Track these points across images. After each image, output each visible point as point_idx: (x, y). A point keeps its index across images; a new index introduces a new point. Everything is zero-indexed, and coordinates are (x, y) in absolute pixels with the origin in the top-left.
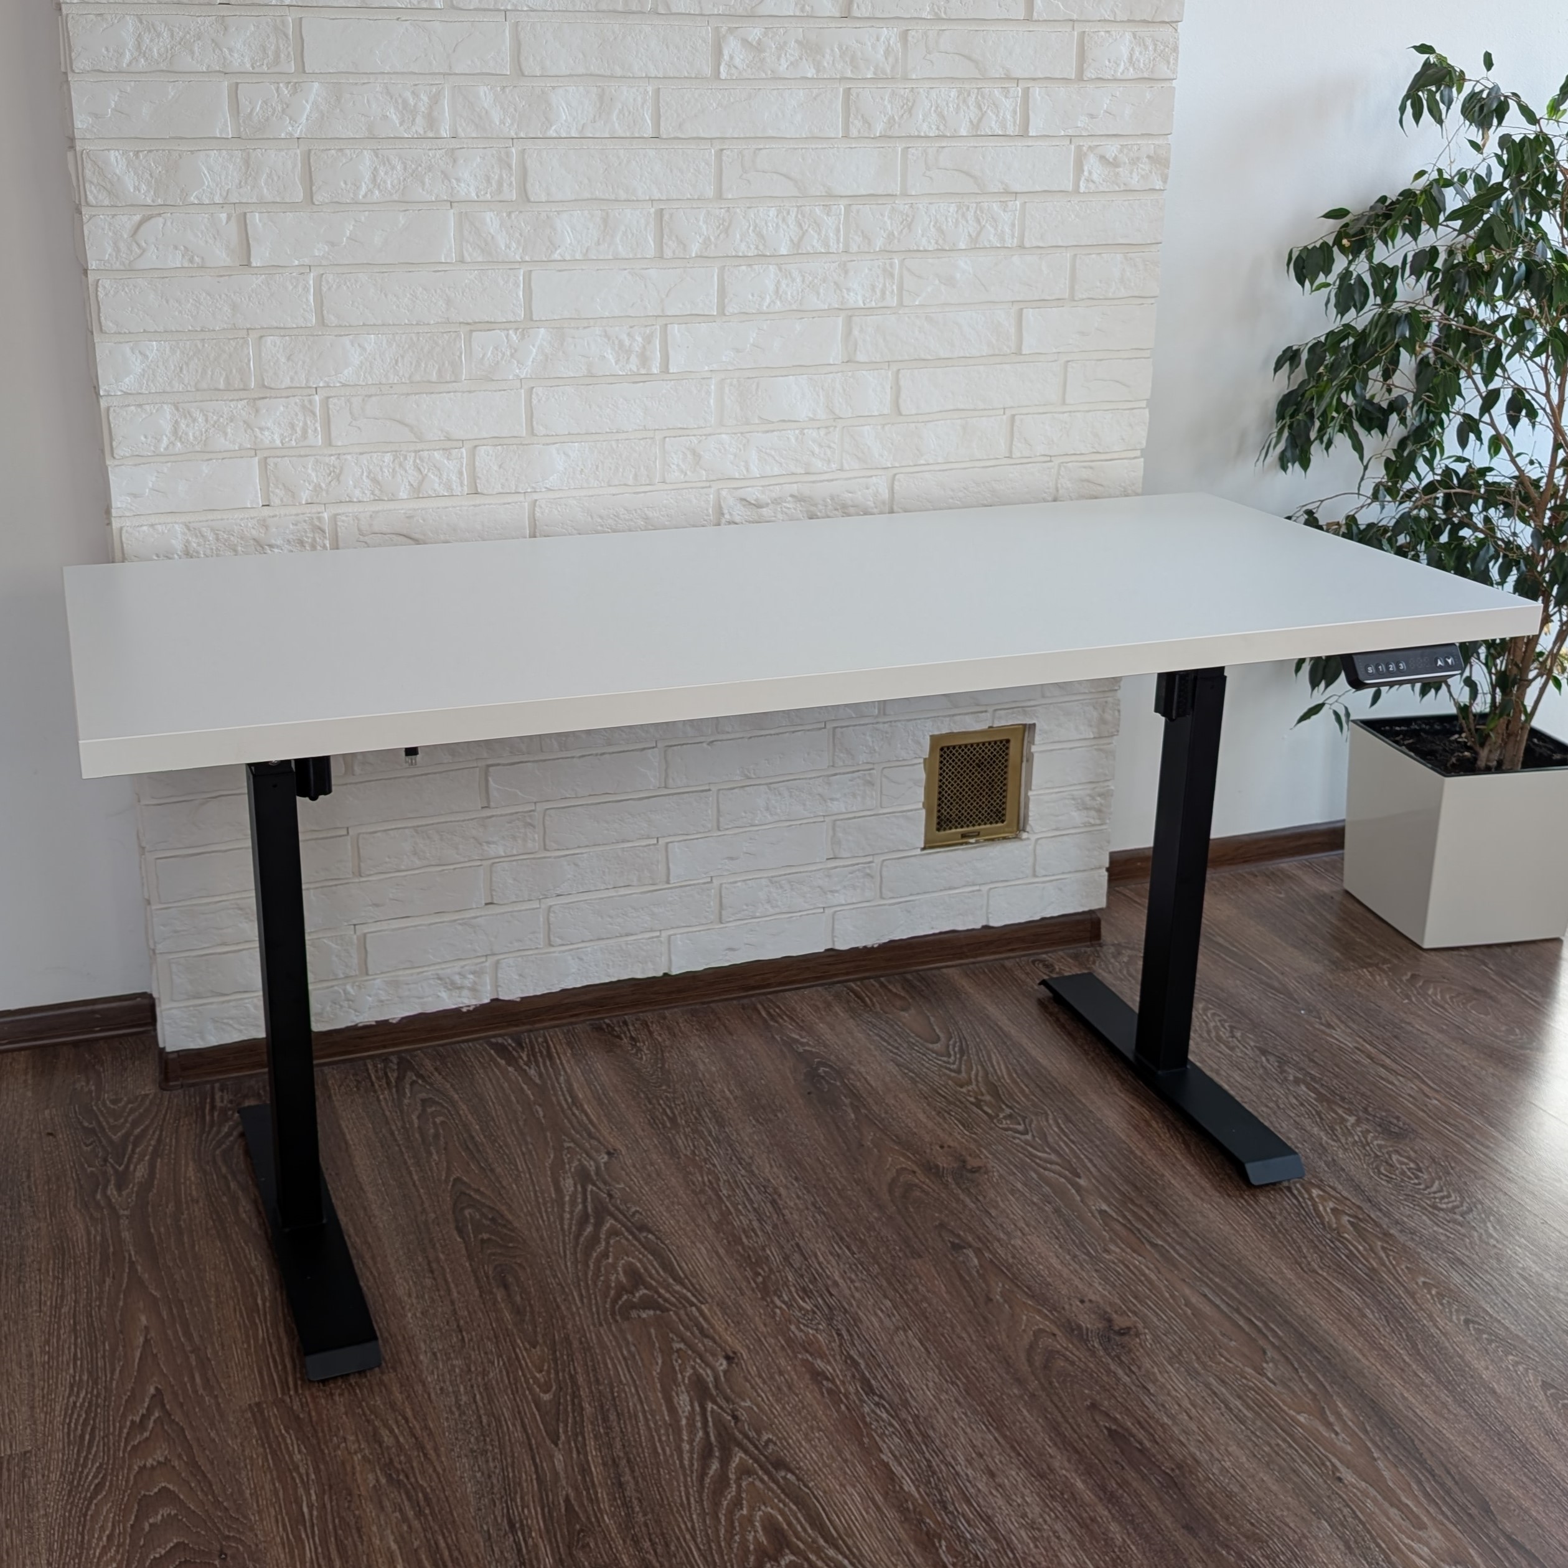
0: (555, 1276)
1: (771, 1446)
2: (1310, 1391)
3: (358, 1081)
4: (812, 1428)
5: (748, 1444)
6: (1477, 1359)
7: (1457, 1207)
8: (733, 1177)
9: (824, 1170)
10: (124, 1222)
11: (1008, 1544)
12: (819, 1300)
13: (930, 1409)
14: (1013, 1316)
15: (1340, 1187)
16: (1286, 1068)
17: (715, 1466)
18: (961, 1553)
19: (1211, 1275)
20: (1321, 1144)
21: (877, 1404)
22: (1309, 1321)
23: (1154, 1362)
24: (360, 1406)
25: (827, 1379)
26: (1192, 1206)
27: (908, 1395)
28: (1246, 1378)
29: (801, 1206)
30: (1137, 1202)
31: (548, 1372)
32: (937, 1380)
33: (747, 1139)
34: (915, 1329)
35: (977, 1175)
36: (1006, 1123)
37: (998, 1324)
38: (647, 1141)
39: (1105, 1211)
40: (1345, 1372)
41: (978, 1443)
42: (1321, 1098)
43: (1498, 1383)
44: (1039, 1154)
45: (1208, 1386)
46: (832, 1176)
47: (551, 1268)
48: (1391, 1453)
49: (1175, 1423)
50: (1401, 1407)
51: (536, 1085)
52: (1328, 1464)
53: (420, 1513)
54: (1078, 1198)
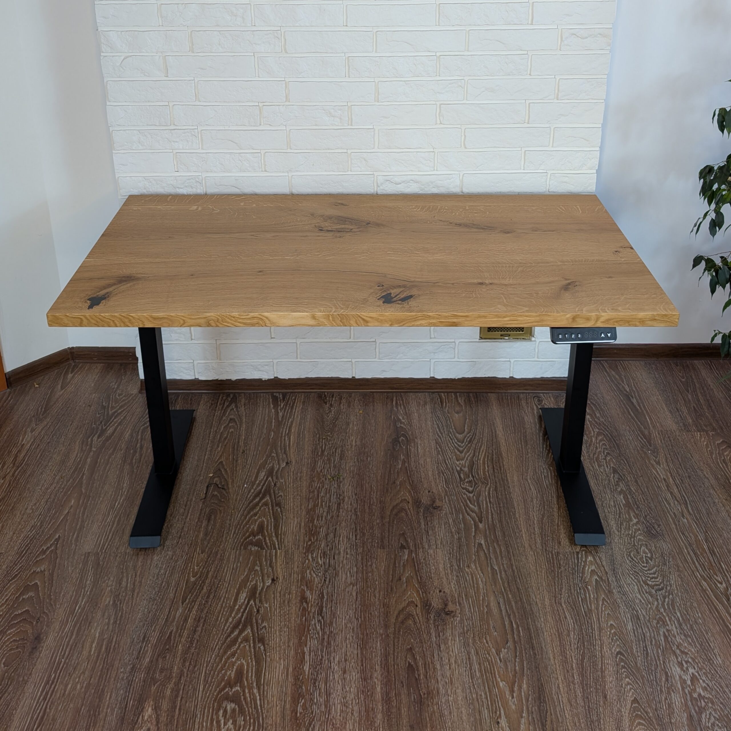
0: (230, 520)
1: (264, 630)
2: (515, 670)
3: (212, 404)
4: (285, 625)
5: (255, 627)
6: (610, 676)
7: (657, 585)
8: (330, 487)
9: (370, 492)
10: (92, 454)
11: (329, 710)
12: (328, 560)
13: (339, 630)
14: (404, 591)
15: (604, 559)
16: (620, 483)
17: (236, 633)
18: (307, 709)
19: (509, 593)
20: (610, 532)
21: (319, 621)
22: (539, 631)
23: (452, 633)
24: (123, 565)
25: (306, 602)
26: (524, 551)
27: (335, 620)
28: (489, 654)
29: (349, 509)
30: (500, 543)
31: (200, 567)
32: (351, 616)
33: (347, 468)
34: (358, 586)
35: (435, 510)
36: (466, 485)
37: (395, 593)
38: (306, 460)
39: (481, 544)
40: (539, 665)
41: (348, 654)
42: (628, 505)
43: (611, 693)
44: (470, 505)
45: (469, 653)
46: (372, 496)
47: (231, 515)
48: (532, 716)
49: (441, 670)
50: (554, 692)
51: (279, 421)
52: (498, 713)
53: (115, 622)
54: (473, 534)
